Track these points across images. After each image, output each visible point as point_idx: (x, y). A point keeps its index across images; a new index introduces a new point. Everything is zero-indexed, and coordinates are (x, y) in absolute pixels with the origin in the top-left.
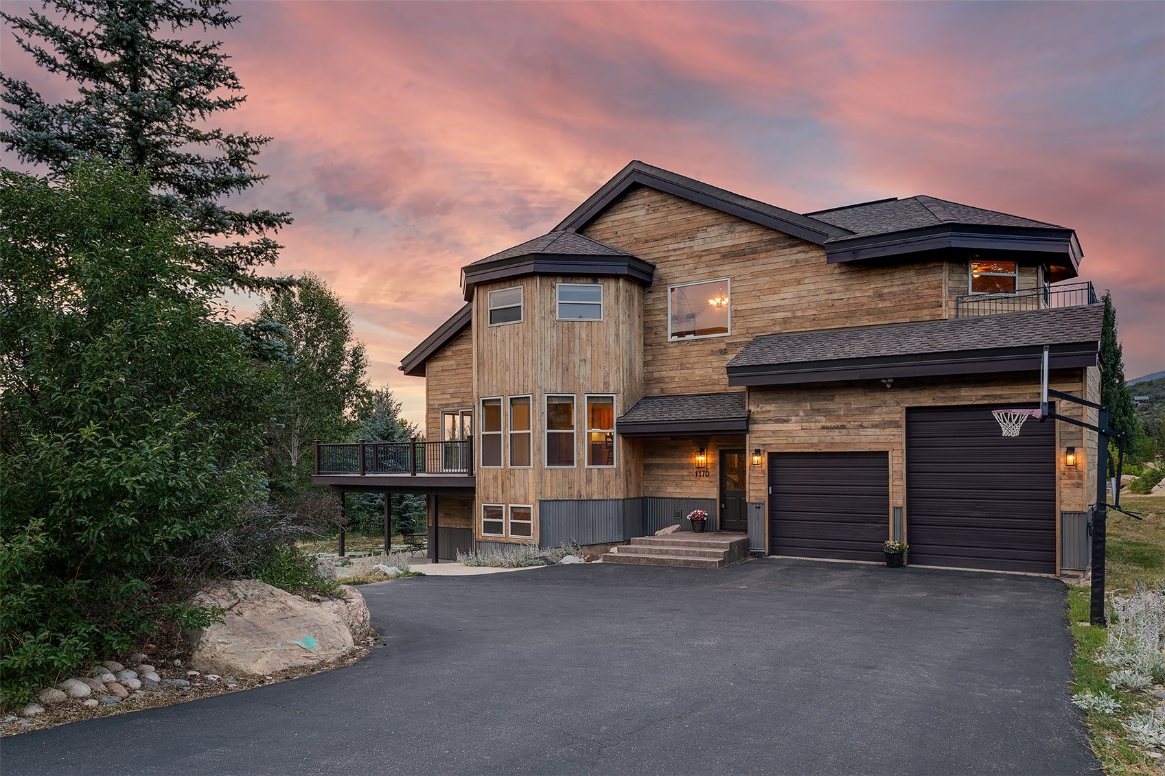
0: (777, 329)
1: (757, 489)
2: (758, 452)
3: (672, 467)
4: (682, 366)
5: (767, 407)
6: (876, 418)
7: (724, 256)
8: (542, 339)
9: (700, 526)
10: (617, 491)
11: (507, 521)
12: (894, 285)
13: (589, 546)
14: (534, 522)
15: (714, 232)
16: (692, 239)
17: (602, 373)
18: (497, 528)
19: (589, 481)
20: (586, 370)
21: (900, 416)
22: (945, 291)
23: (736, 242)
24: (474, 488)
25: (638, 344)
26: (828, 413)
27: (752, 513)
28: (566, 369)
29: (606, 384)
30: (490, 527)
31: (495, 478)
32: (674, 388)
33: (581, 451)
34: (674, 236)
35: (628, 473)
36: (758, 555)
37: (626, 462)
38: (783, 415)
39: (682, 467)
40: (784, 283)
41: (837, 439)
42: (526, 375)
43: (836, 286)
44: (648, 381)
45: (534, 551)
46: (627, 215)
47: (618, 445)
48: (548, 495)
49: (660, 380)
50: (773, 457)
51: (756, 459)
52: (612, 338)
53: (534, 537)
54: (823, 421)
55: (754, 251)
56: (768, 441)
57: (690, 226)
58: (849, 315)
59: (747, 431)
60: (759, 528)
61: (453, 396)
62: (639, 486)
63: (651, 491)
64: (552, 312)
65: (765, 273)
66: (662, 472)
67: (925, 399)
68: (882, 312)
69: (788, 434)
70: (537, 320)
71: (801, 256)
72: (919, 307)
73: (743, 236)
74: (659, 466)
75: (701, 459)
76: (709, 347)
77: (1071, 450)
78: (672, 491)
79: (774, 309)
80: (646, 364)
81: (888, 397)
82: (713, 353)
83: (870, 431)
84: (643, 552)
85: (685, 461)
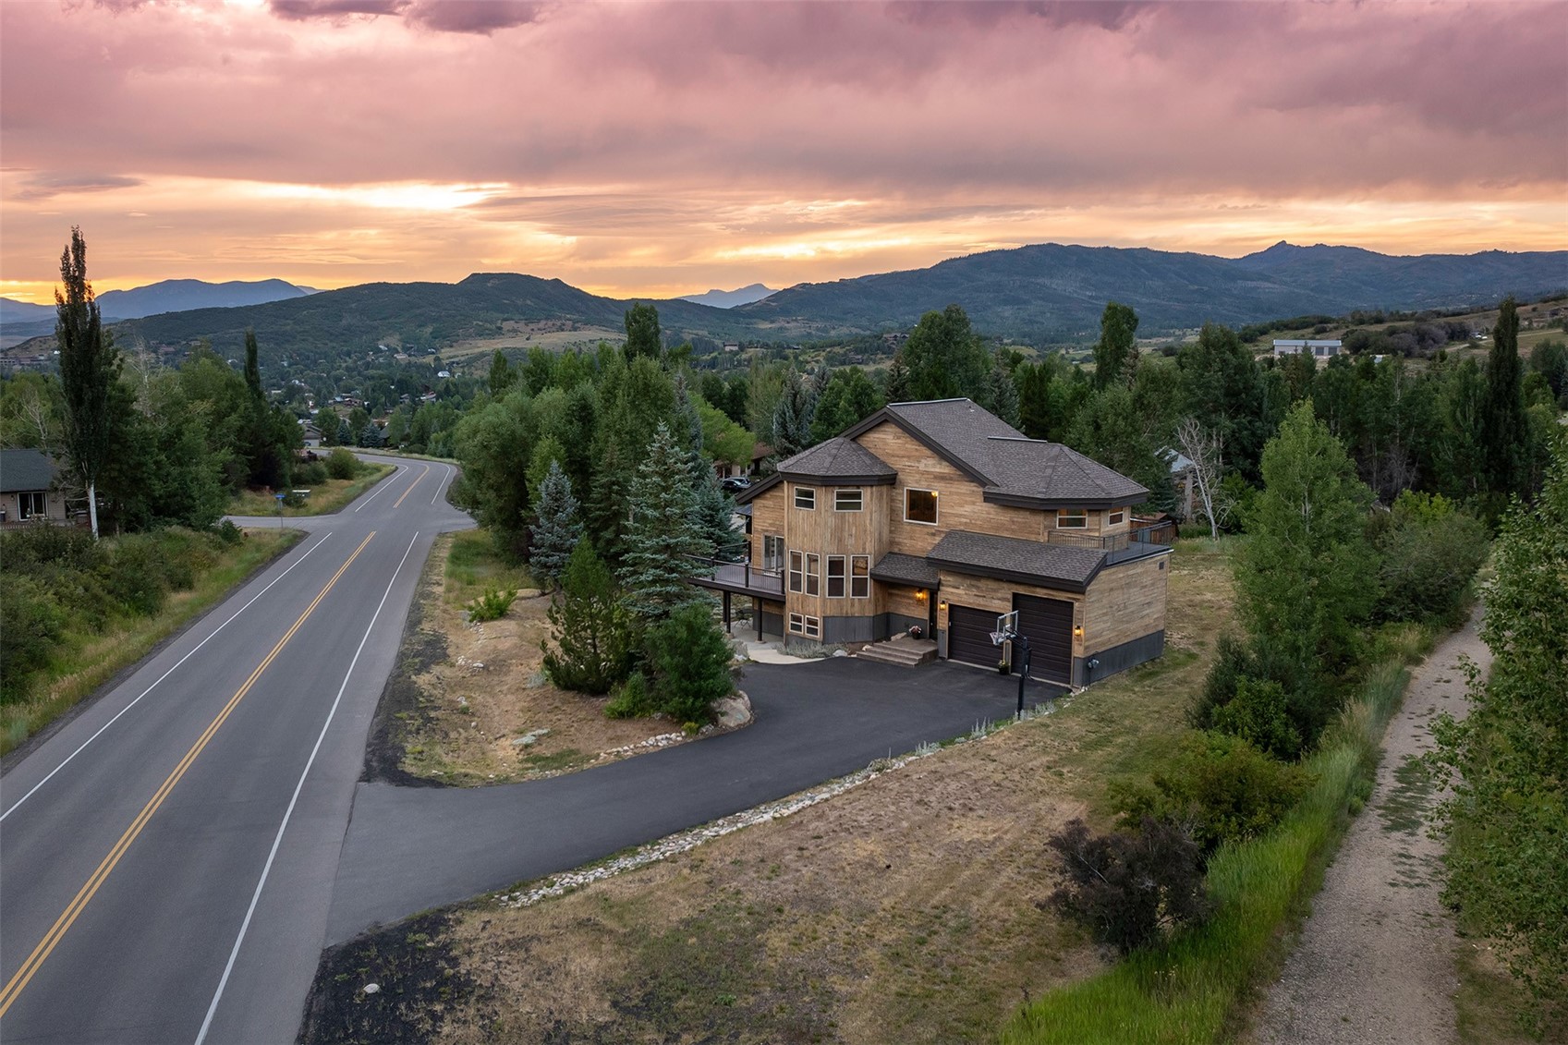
0: (962, 528)
1: (943, 623)
2: (943, 603)
3: (904, 597)
4: (911, 538)
5: (949, 578)
6: (999, 595)
7: (935, 477)
8: (826, 523)
9: (917, 636)
10: (870, 612)
11: (804, 625)
12: (1021, 517)
13: (852, 643)
14: (819, 628)
15: (931, 462)
16: (919, 462)
17: (861, 542)
18: (799, 628)
19: (853, 605)
20: (852, 541)
21: (1010, 597)
22: (1042, 526)
23: (942, 471)
24: (784, 603)
25: (885, 521)
26: (978, 588)
27: (940, 634)
28: (840, 540)
29: (864, 549)
30: (794, 627)
31: (798, 599)
32: (906, 550)
33: (848, 587)
34: (909, 457)
35: (877, 600)
36: (942, 658)
37: (876, 594)
38: (957, 584)
39: (909, 598)
40: (966, 502)
41: (982, 603)
42: (816, 543)
43: (992, 511)
44: (892, 543)
45: (818, 648)
46: (882, 436)
47: (870, 584)
48: (828, 613)
49: (898, 544)
50: (951, 606)
51: (943, 606)
52: (868, 522)
53: (819, 636)
54: (975, 592)
55: (951, 479)
56: (949, 597)
57: (917, 454)
58: (998, 529)
59: (939, 589)
60: (943, 644)
61: (771, 525)
62: (884, 606)
63: (892, 609)
64: (832, 507)
65: (958, 494)
66: (899, 599)
67: (1021, 590)
68: (1013, 531)
69: (958, 595)
70: (823, 511)
71: (975, 489)
72: (1030, 533)
73: (944, 468)
74: (898, 595)
75: (920, 595)
76: (926, 530)
77: (1078, 628)
78: (904, 611)
79: (960, 516)
80: (891, 532)
81: (1005, 585)
82: (928, 534)
83: (996, 601)
84: (879, 653)
85: (911, 595)
